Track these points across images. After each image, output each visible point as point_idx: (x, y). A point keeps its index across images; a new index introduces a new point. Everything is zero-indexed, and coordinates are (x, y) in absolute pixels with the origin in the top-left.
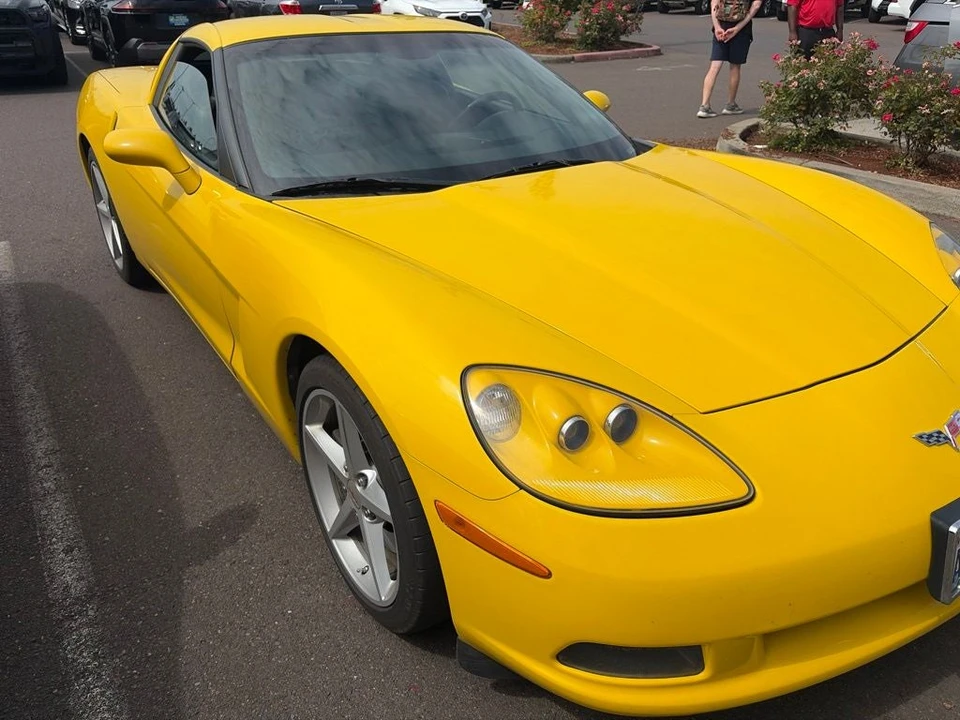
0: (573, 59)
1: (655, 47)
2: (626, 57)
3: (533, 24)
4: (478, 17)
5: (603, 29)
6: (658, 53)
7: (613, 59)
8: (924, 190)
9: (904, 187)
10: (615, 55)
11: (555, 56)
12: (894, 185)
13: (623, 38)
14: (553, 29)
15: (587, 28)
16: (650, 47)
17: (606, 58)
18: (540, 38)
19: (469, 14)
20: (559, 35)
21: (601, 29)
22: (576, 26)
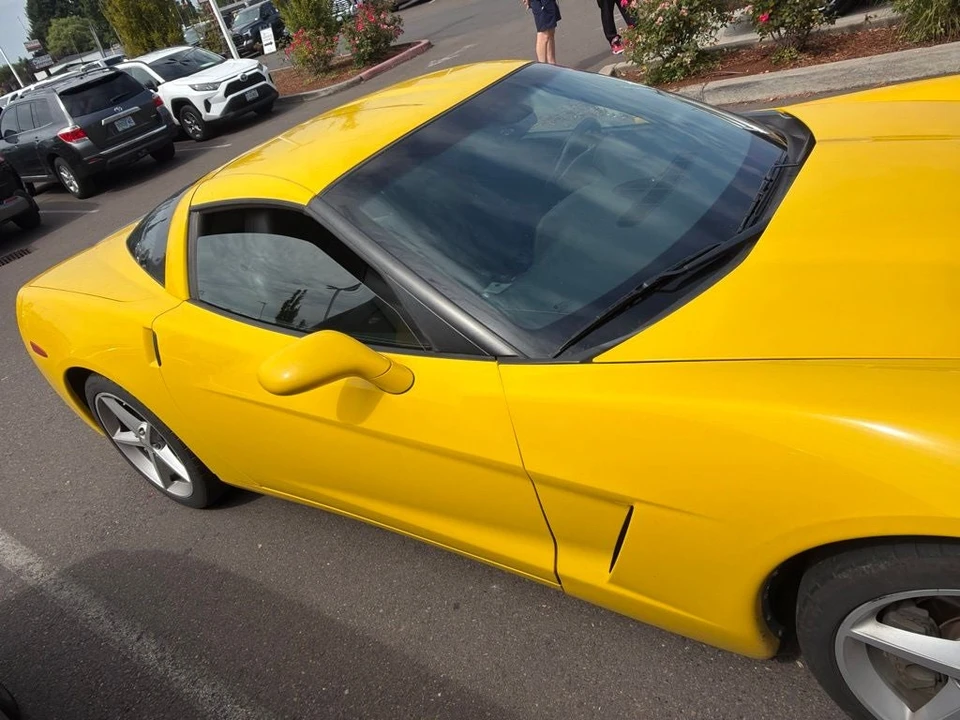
0: (361, 79)
1: (425, 42)
2: (404, 60)
3: (305, 61)
4: (257, 73)
5: (374, 42)
6: (429, 46)
7: (396, 65)
8: (836, 70)
9: (814, 74)
10: (397, 60)
11: (344, 83)
12: (803, 76)
13: (392, 44)
14: (327, 58)
15: (358, 47)
16: (419, 43)
17: (389, 67)
18: (318, 72)
19: (247, 74)
20: (334, 62)
21: (372, 42)
22: (347, 49)
